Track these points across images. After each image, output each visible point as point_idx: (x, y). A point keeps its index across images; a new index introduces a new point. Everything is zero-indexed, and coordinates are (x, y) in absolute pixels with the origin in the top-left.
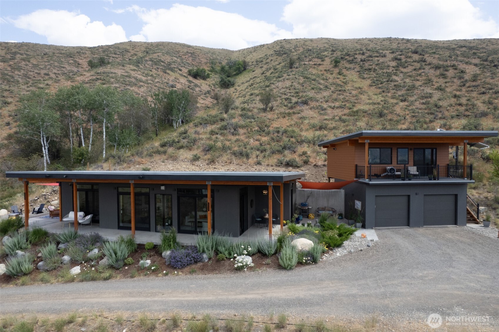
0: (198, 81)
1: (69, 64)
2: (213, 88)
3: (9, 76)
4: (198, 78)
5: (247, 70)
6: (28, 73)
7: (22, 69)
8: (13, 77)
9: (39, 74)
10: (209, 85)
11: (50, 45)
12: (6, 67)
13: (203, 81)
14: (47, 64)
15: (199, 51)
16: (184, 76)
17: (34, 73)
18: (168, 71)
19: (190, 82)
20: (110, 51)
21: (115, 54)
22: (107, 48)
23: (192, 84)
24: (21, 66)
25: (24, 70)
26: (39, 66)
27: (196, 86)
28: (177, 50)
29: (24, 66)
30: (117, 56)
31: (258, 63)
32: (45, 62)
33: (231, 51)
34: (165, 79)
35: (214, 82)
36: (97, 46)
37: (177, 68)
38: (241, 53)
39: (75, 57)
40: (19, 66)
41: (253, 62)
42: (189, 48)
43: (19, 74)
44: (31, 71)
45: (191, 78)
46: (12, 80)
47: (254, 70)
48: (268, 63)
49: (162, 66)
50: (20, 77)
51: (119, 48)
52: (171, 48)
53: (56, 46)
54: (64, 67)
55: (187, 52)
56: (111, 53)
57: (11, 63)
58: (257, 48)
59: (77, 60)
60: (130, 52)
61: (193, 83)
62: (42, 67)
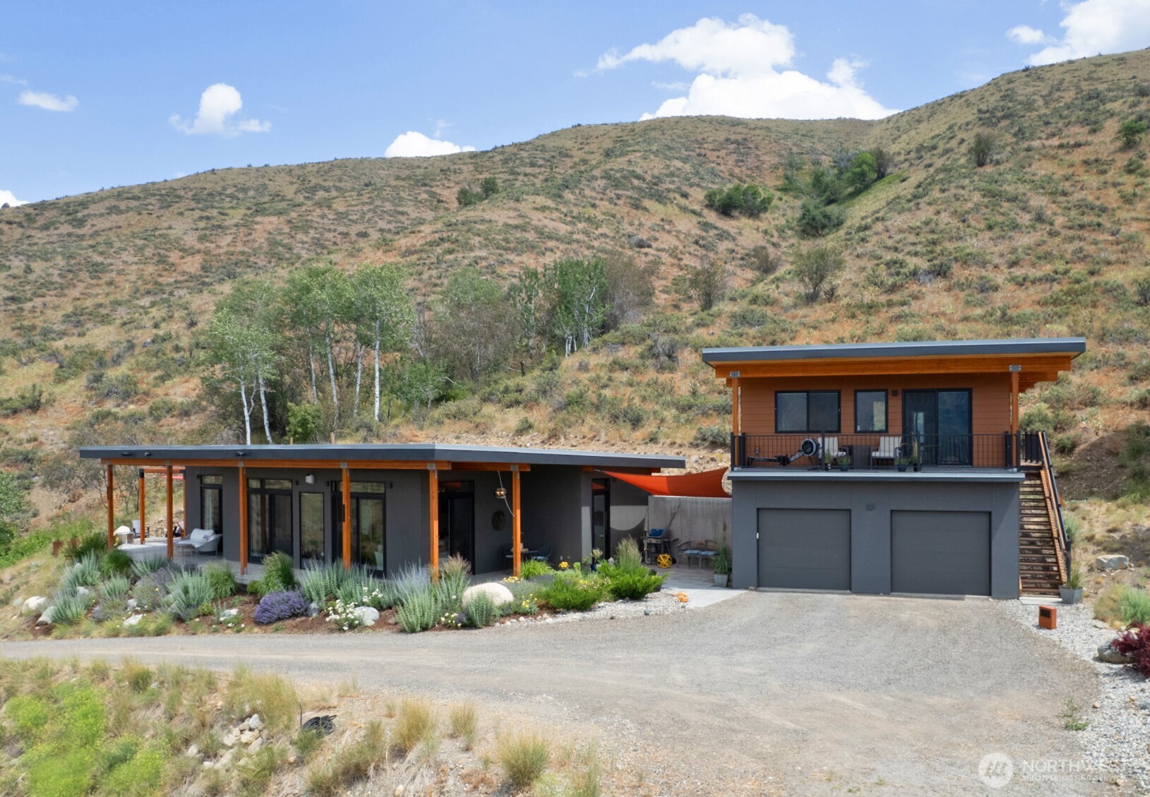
0: (734, 223)
1: (417, 202)
2: (775, 240)
3: (283, 246)
4: (735, 213)
5: (886, 179)
6: (322, 235)
7: (311, 227)
8: (290, 249)
9: (346, 235)
10: (766, 232)
11: (391, 159)
12: (280, 226)
13: (750, 222)
14: (366, 208)
15: (763, 132)
16: (694, 212)
17: (336, 234)
18: (647, 203)
19: (706, 226)
20: (522, 159)
21: (533, 165)
22: (515, 150)
23: (713, 232)
24: (311, 221)
25: (316, 229)
26: (348, 215)
27: (724, 235)
28: (700, 138)
29: (318, 220)
30: (537, 170)
31: (923, 153)
32: (363, 204)
33: (865, 122)
34: (631, 224)
35: (782, 222)
36: (490, 149)
37: (678, 190)
38: (891, 125)
39: (434, 183)
40: (307, 221)
41: (909, 153)
42: (733, 129)
43: (305, 239)
44: (329, 230)
45: (712, 217)
46: (287, 256)
47: (905, 175)
48: (952, 150)
49: (633, 188)
50: (306, 246)
51: (543, 149)
52: (682, 133)
53: (406, 159)
54: (403, 213)
55: (727, 140)
56: (523, 164)
57: (294, 215)
58: (940, 105)
59: (438, 191)
60: (571, 156)
61: (716, 228)
62: (354, 217)
